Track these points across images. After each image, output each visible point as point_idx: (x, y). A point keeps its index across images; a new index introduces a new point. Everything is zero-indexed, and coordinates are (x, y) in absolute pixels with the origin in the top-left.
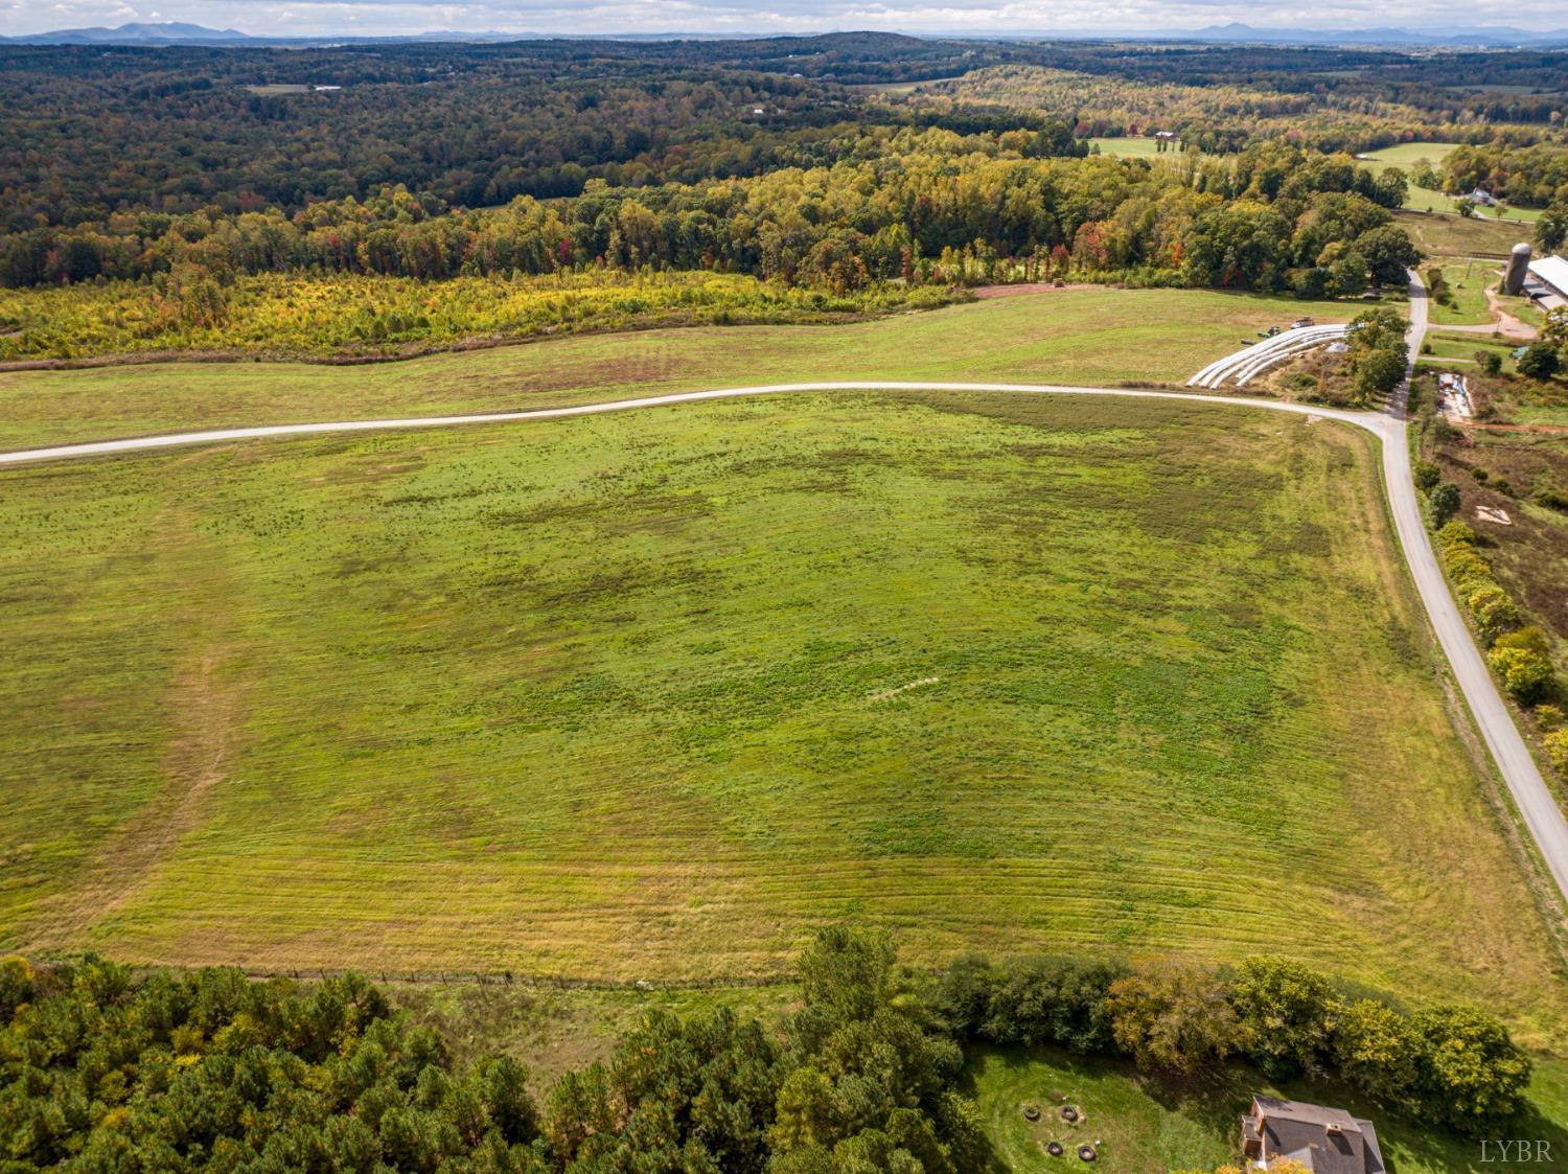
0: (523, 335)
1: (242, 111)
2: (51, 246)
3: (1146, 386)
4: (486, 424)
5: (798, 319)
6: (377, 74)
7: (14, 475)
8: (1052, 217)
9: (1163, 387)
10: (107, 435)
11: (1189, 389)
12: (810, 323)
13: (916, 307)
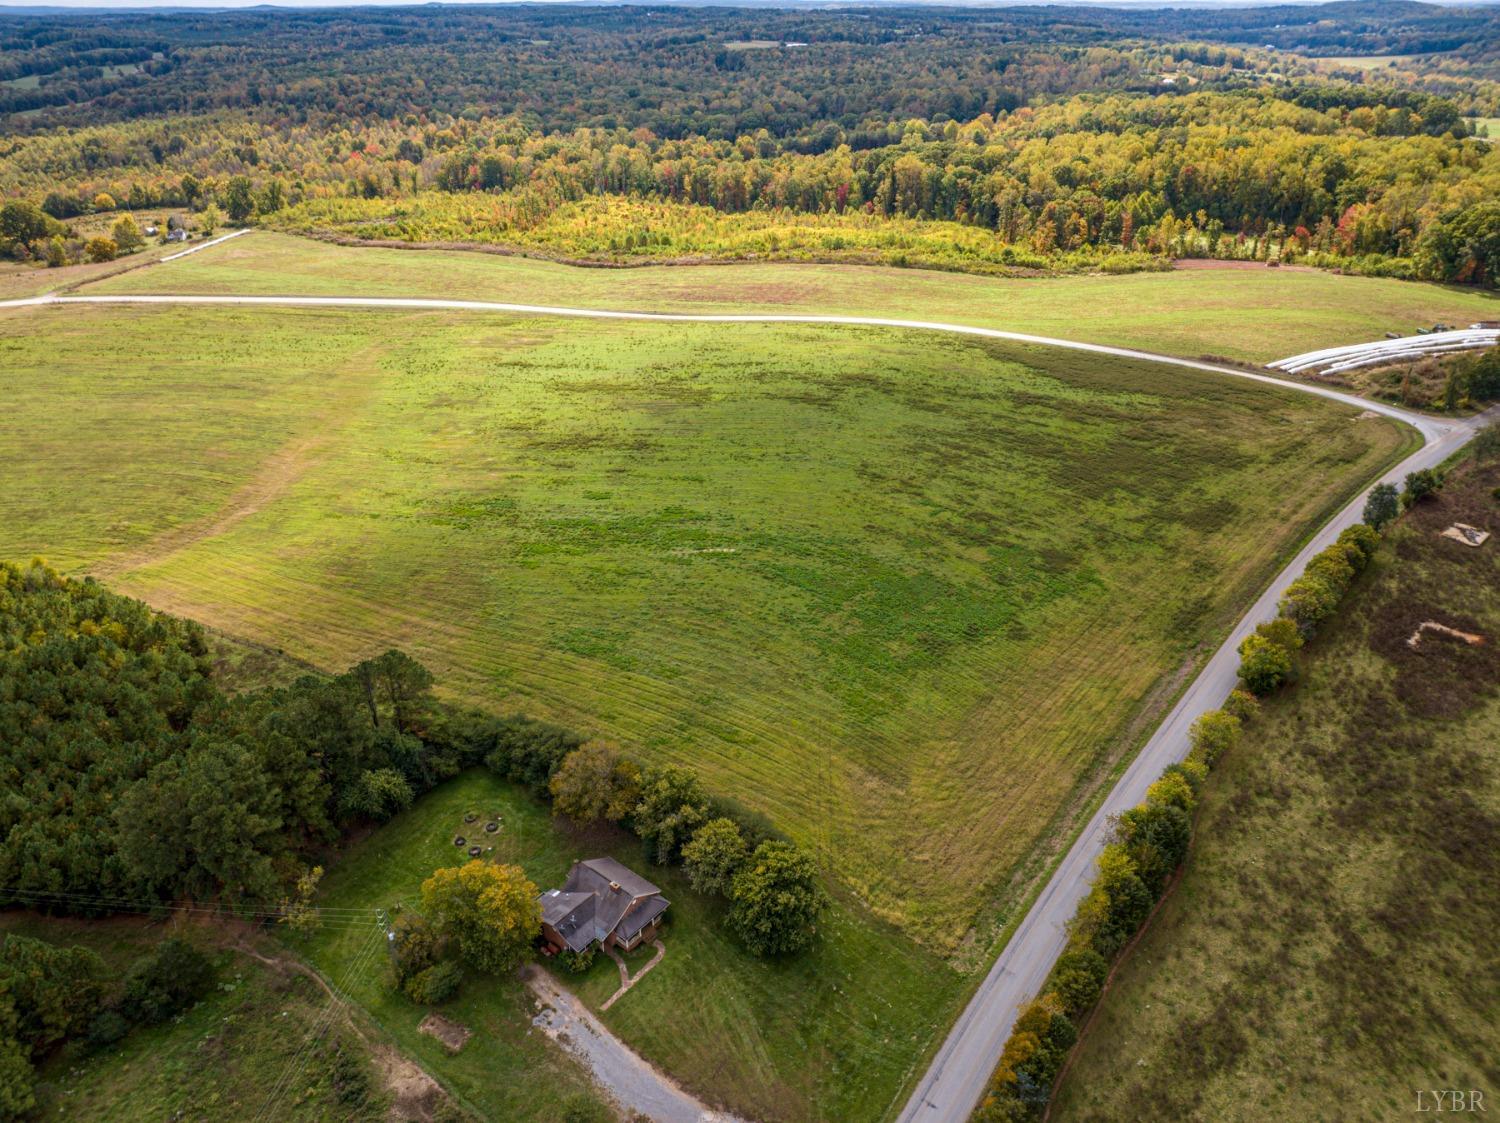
0: (727, 258)
1: (709, 63)
2: (472, 161)
3: (1223, 362)
4: (619, 319)
5: (973, 268)
6: (846, 34)
7: (300, 312)
8: (1330, 197)
9: (1241, 364)
10: (376, 293)
11: (1265, 371)
12: (984, 273)
13: (1104, 270)
